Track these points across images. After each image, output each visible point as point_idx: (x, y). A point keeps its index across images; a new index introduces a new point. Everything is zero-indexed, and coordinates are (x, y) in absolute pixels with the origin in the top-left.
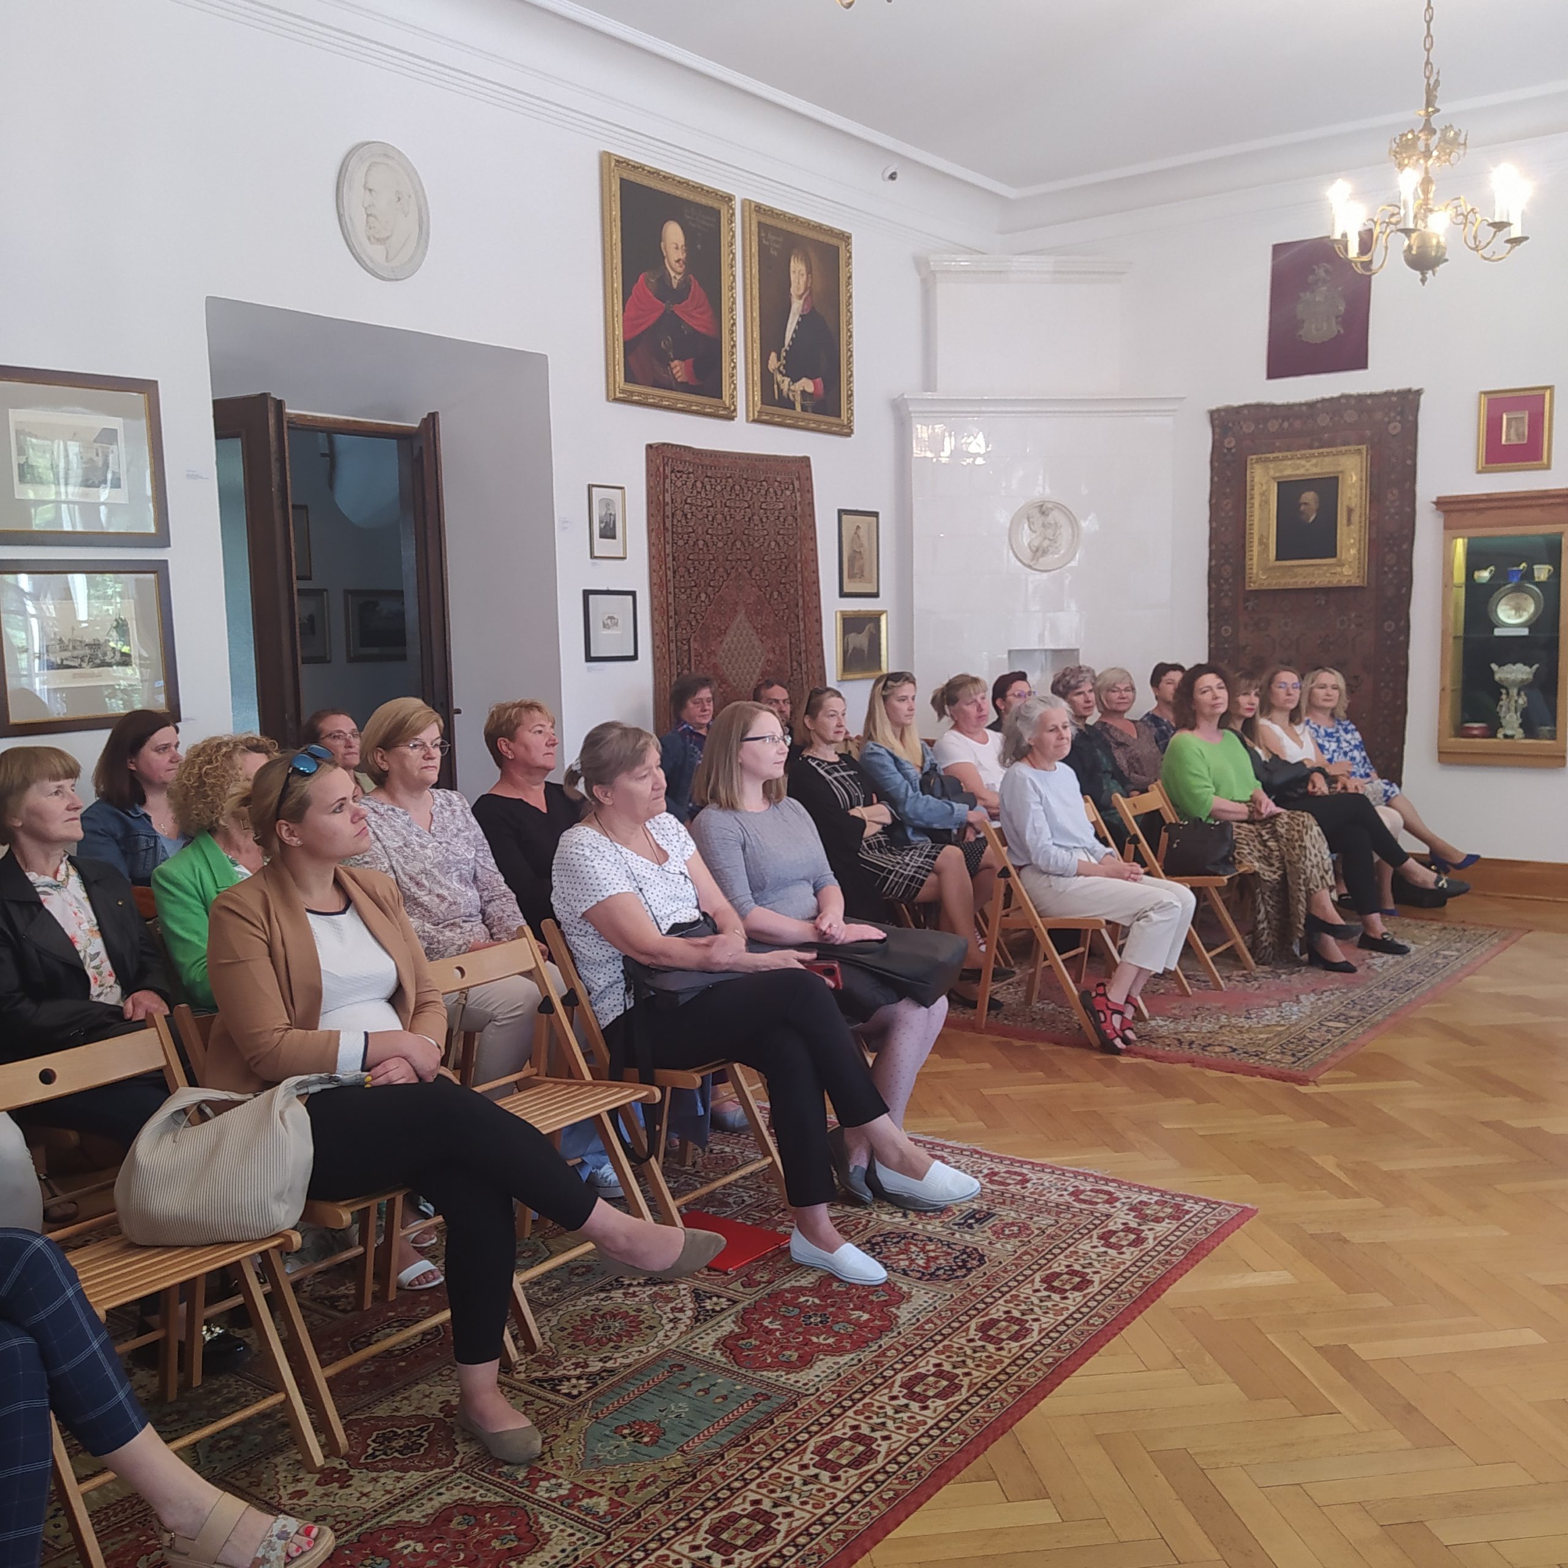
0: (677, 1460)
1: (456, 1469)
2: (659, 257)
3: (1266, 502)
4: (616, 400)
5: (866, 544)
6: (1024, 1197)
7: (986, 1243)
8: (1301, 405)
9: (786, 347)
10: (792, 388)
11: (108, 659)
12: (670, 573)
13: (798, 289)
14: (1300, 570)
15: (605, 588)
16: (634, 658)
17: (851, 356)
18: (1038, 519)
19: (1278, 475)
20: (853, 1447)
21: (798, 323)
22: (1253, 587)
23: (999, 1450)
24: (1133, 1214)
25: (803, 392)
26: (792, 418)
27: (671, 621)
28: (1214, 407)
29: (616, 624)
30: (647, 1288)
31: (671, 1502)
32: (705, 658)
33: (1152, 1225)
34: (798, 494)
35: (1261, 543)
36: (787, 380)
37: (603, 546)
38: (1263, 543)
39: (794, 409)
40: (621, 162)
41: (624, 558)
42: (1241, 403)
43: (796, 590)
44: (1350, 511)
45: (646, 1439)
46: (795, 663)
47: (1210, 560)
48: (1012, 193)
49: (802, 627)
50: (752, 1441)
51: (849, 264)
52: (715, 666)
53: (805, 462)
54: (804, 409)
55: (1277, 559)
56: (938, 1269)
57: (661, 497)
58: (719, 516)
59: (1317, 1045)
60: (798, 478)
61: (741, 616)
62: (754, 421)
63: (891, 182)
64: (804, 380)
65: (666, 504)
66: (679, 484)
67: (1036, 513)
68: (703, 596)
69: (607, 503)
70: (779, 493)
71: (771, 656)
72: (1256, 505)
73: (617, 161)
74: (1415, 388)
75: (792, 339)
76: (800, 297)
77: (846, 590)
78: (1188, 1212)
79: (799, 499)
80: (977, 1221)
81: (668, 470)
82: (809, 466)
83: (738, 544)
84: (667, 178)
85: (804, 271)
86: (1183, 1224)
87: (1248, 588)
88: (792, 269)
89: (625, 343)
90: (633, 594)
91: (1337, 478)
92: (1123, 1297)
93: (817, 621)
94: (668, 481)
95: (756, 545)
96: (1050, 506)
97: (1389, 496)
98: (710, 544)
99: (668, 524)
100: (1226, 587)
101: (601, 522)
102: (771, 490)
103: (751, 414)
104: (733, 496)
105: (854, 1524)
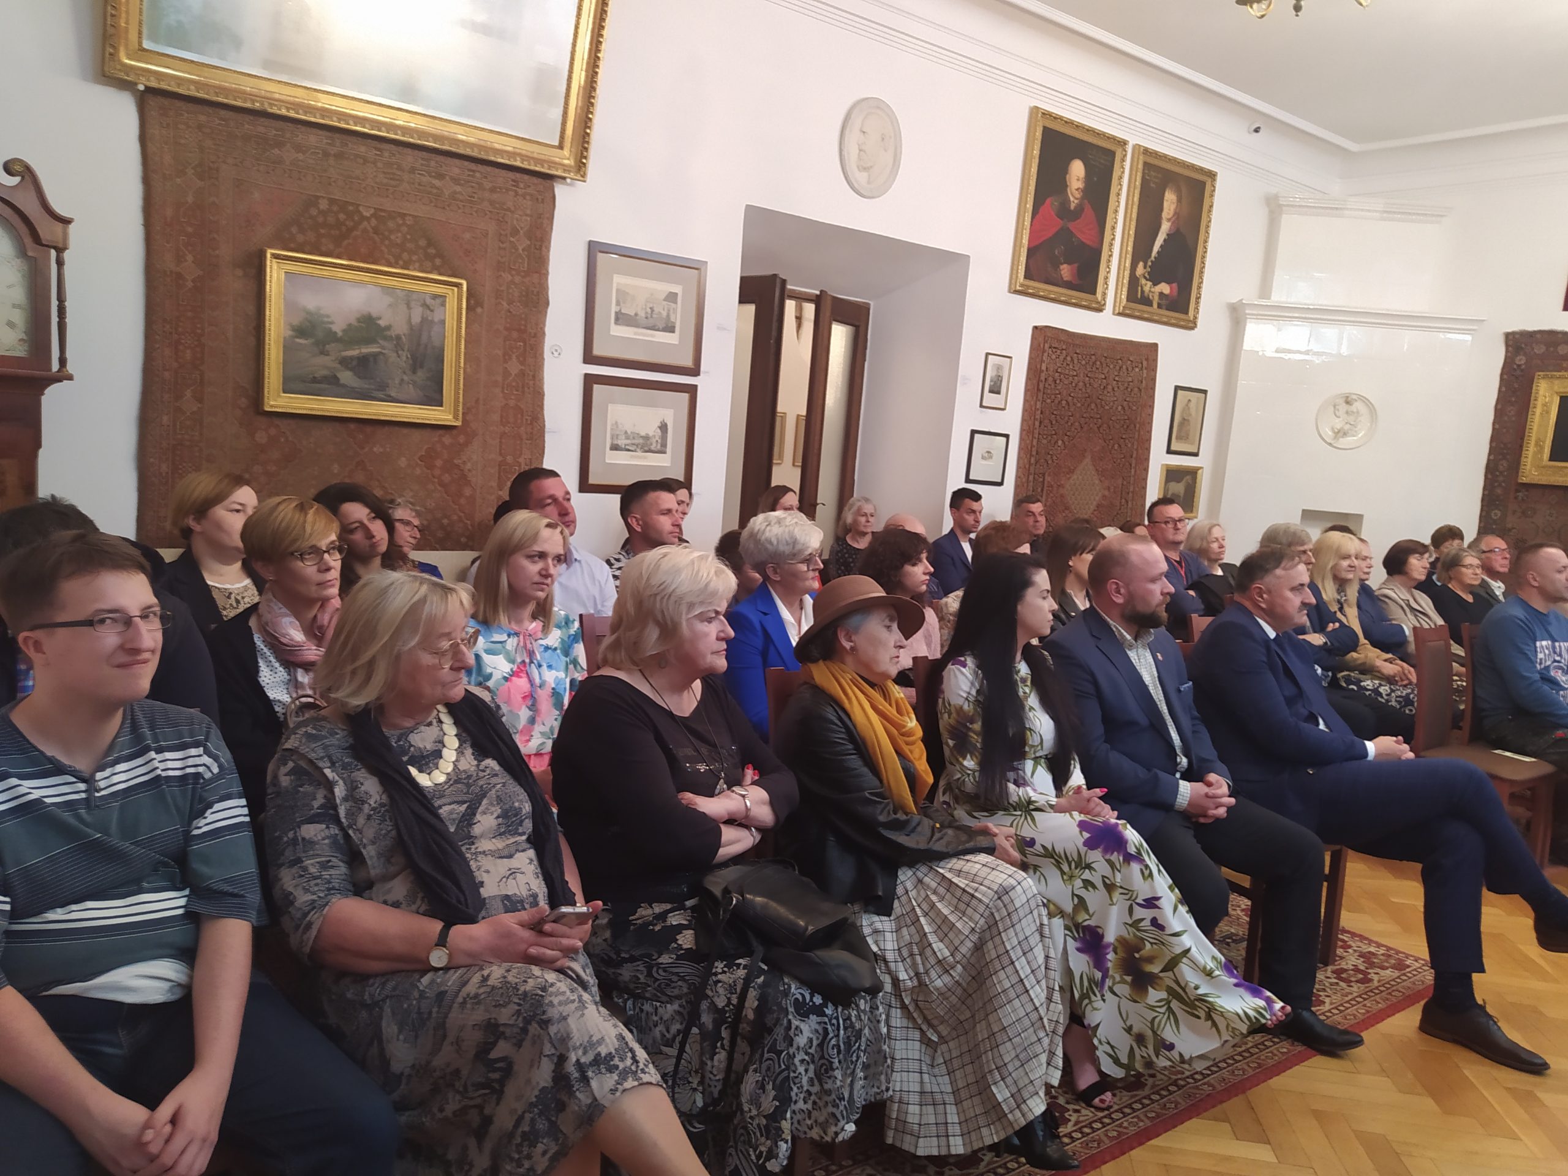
2: (1063, 186)
3: (1546, 412)
4: (1016, 292)
9: (1153, 258)
10: (1153, 290)
11: (653, 448)
12: (1037, 423)
13: (1168, 214)
15: (987, 430)
16: (1000, 484)
17: (1204, 267)
18: (1343, 408)
19: (1561, 390)
21: (1165, 240)
22: (1525, 480)
24: (1362, 960)
25: (1161, 294)
26: (1148, 312)
27: (1034, 459)
28: (1510, 330)
29: (991, 457)
32: (1055, 489)
33: (1377, 970)
34: (1145, 371)
35: (1537, 444)
36: (1149, 284)
38: (1539, 445)
40: (1046, 115)
42: (1536, 329)
43: (1133, 444)
46: (1123, 500)
47: (1490, 454)
48: (1354, 147)
51: (1212, 196)
52: (1062, 496)
53: (1154, 347)
54: (1160, 306)
55: (1551, 459)
57: (1038, 366)
58: (1081, 384)
60: (1147, 360)
61: (1088, 460)
62: (1119, 314)
63: (1254, 134)
65: (1042, 371)
66: (1054, 357)
67: (1341, 401)
68: (1060, 443)
69: (999, 368)
70: (1130, 369)
71: (1106, 493)
72: (1537, 413)
73: (1043, 114)
75: (1158, 252)
76: (1169, 220)
79: (1145, 375)
81: (1047, 346)
82: (1156, 351)
83: (1093, 406)
84: (1079, 127)
87: (1520, 481)
88: (1165, 198)
89: (1029, 250)
90: (1007, 436)
94: (1046, 354)
95: (1107, 407)
96: (1354, 397)
98: (1071, 404)
99: (1041, 386)
100: (1501, 479)
101: (991, 381)
102: (1124, 367)
103: (1117, 308)
104: (1094, 369)
105: (1125, 1128)
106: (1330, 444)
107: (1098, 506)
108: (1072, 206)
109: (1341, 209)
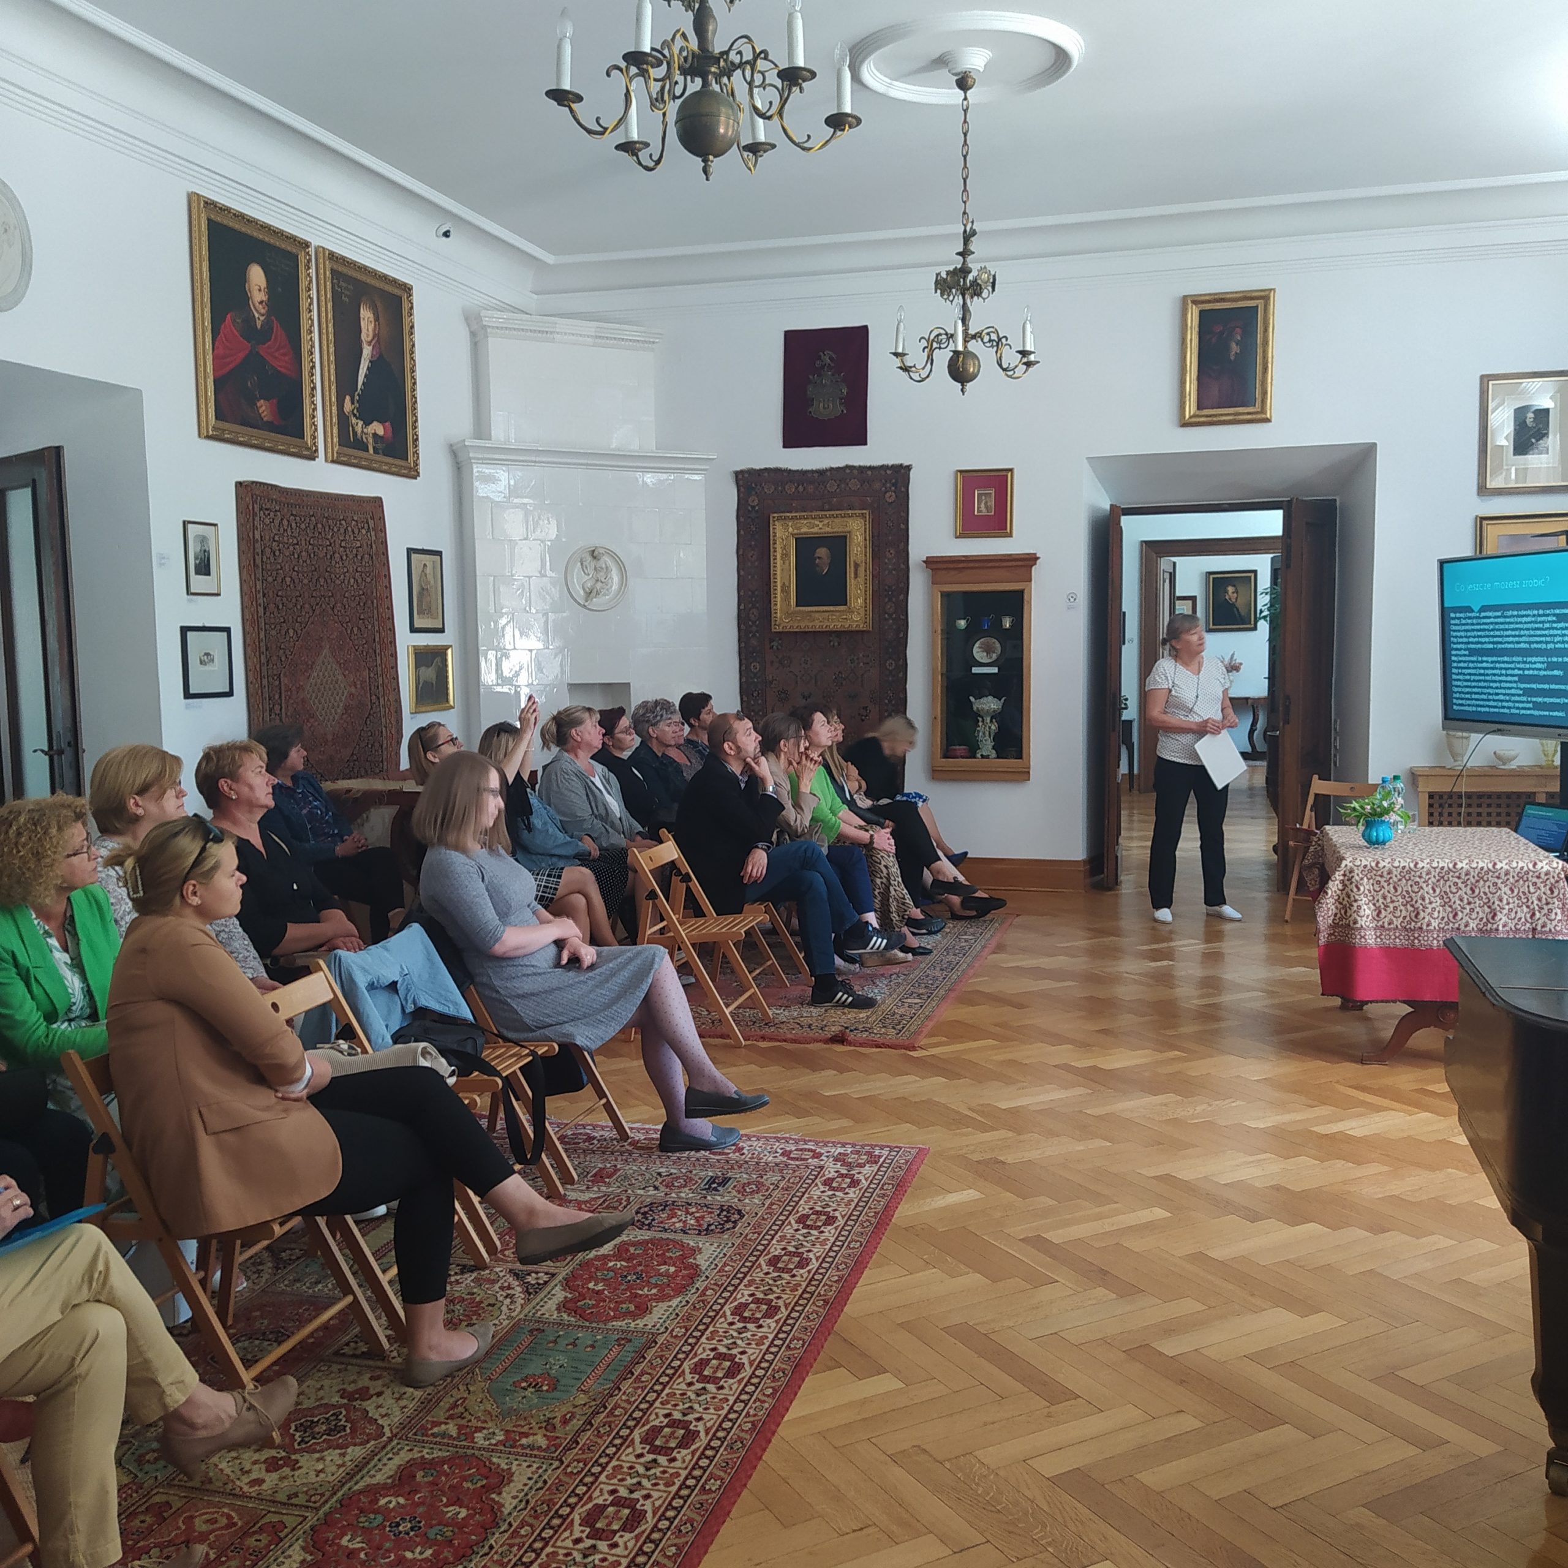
0: (582, 1399)
1: (390, 1440)
2: (243, 298)
3: (785, 556)
4: (209, 437)
5: (432, 582)
6: (746, 1162)
7: (736, 1200)
8: (813, 472)
12: (261, 609)
13: (368, 336)
14: (817, 615)
15: (200, 625)
16: (230, 694)
17: (416, 402)
19: (796, 532)
20: (720, 1364)
21: (368, 368)
22: (778, 629)
23: (831, 1346)
24: (839, 1164)
25: (375, 435)
26: (366, 459)
27: (263, 657)
28: (738, 469)
29: (213, 660)
30: (466, 1276)
31: (597, 1429)
32: (294, 692)
33: (857, 1170)
34: (373, 533)
35: (782, 590)
36: (361, 423)
37: (199, 583)
38: (785, 590)
39: (367, 450)
40: (210, 204)
41: (218, 595)
42: (762, 467)
43: (373, 626)
44: (857, 566)
45: (545, 1388)
46: (374, 697)
47: (739, 604)
48: (550, 259)
49: (379, 662)
50: (636, 1374)
51: (411, 315)
52: (303, 701)
53: (378, 502)
54: (376, 451)
55: (797, 605)
56: (709, 1225)
57: (251, 535)
58: (304, 554)
59: (908, 1018)
60: (373, 518)
61: (326, 651)
62: (333, 461)
63: (444, 238)
64: (375, 423)
65: (255, 541)
66: (267, 521)
67: (589, 558)
68: (291, 632)
69: (203, 540)
70: (356, 531)
71: (353, 690)
72: (779, 557)
73: (206, 203)
74: (906, 463)
75: (364, 383)
76: (369, 343)
78: (880, 1157)
79: (374, 538)
80: (719, 1184)
81: (257, 508)
82: (382, 506)
83: (322, 581)
84: (251, 222)
85: (372, 319)
86: (881, 1166)
87: (773, 630)
90: (227, 630)
91: (845, 537)
92: (865, 1225)
93: (392, 655)
94: (257, 519)
95: (338, 582)
96: (602, 551)
97: (888, 554)
98: (297, 581)
99: (258, 561)
100: (754, 629)
101: (196, 558)
102: (349, 529)
103: (330, 455)
104: (316, 534)
105: (755, 1415)
106: (584, 606)
107: (346, 708)
108: (259, 324)
109: (551, 333)
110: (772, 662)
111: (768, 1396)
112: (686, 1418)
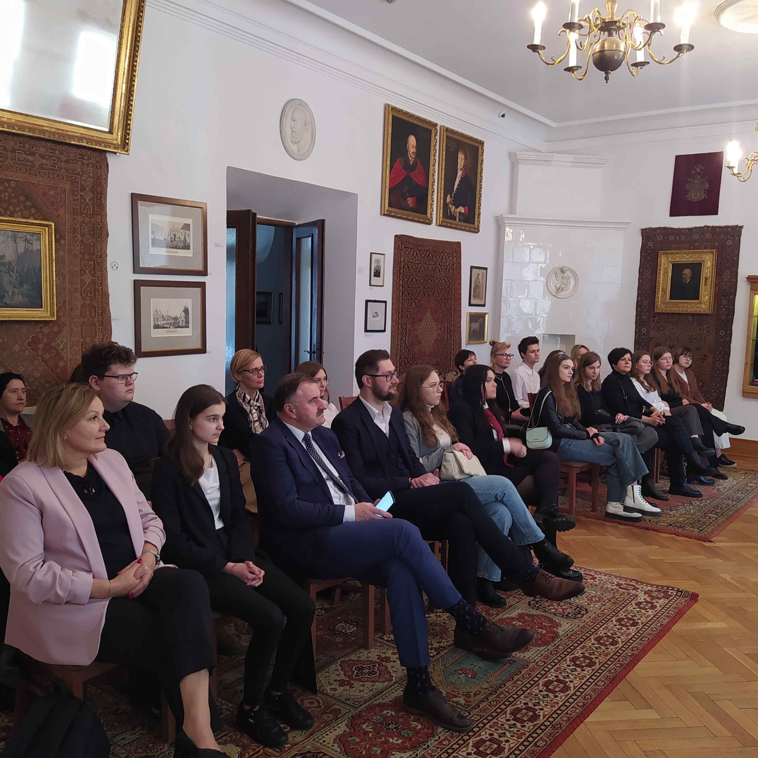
0: (486, 685)
1: (395, 683)
3: (666, 273)
4: (385, 215)
5: (481, 283)
6: (596, 585)
7: (586, 603)
8: (685, 229)
9: (454, 192)
10: (456, 210)
11: (180, 324)
12: (401, 293)
14: (681, 304)
15: (374, 299)
16: (384, 331)
18: (560, 275)
19: (673, 260)
20: (558, 685)
21: (460, 181)
22: (658, 311)
23: (623, 686)
24: (647, 595)
25: (460, 213)
26: (455, 224)
27: (400, 315)
28: (644, 228)
29: (378, 316)
31: (490, 702)
32: (413, 332)
33: (656, 600)
34: (455, 259)
35: (662, 291)
36: (454, 207)
37: (375, 281)
38: (664, 291)
39: (456, 220)
40: (394, 109)
41: (383, 286)
42: (657, 226)
43: (451, 302)
44: (706, 279)
45: (470, 676)
46: (449, 335)
47: (638, 297)
48: (554, 124)
49: (453, 319)
50: (515, 680)
51: (482, 155)
52: (416, 336)
53: (459, 244)
54: (459, 221)
55: (670, 299)
56: (569, 613)
57: (399, 259)
58: (422, 268)
59: (707, 524)
60: (455, 252)
61: (429, 314)
62: (439, 225)
63: (502, 118)
64: (461, 207)
65: (401, 262)
66: (407, 253)
67: (559, 271)
68: (414, 304)
69: (378, 261)
70: (447, 258)
71: (440, 332)
72: (662, 274)
73: (392, 108)
74: (740, 225)
76: (461, 170)
77: (472, 303)
78: (671, 596)
79: (455, 261)
81: (403, 246)
82: (460, 246)
83: (429, 280)
84: (412, 116)
85: (464, 158)
86: (670, 601)
87: (655, 312)
88: (459, 157)
89: (389, 189)
90: (385, 302)
91: (701, 264)
92: (654, 630)
93: (459, 316)
94: (403, 252)
95: (437, 281)
96: (566, 269)
97: (725, 273)
98: (418, 280)
99: (401, 271)
100: (645, 310)
102: (444, 257)
103: (438, 222)
104: (429, 259)
105: (570, 714)
106: (555, 296)
107: (436, 340)
108: (411, 162)
109: (550, 161)
110: (654, 328)
111: (580, 706)
112: (535, 707)
